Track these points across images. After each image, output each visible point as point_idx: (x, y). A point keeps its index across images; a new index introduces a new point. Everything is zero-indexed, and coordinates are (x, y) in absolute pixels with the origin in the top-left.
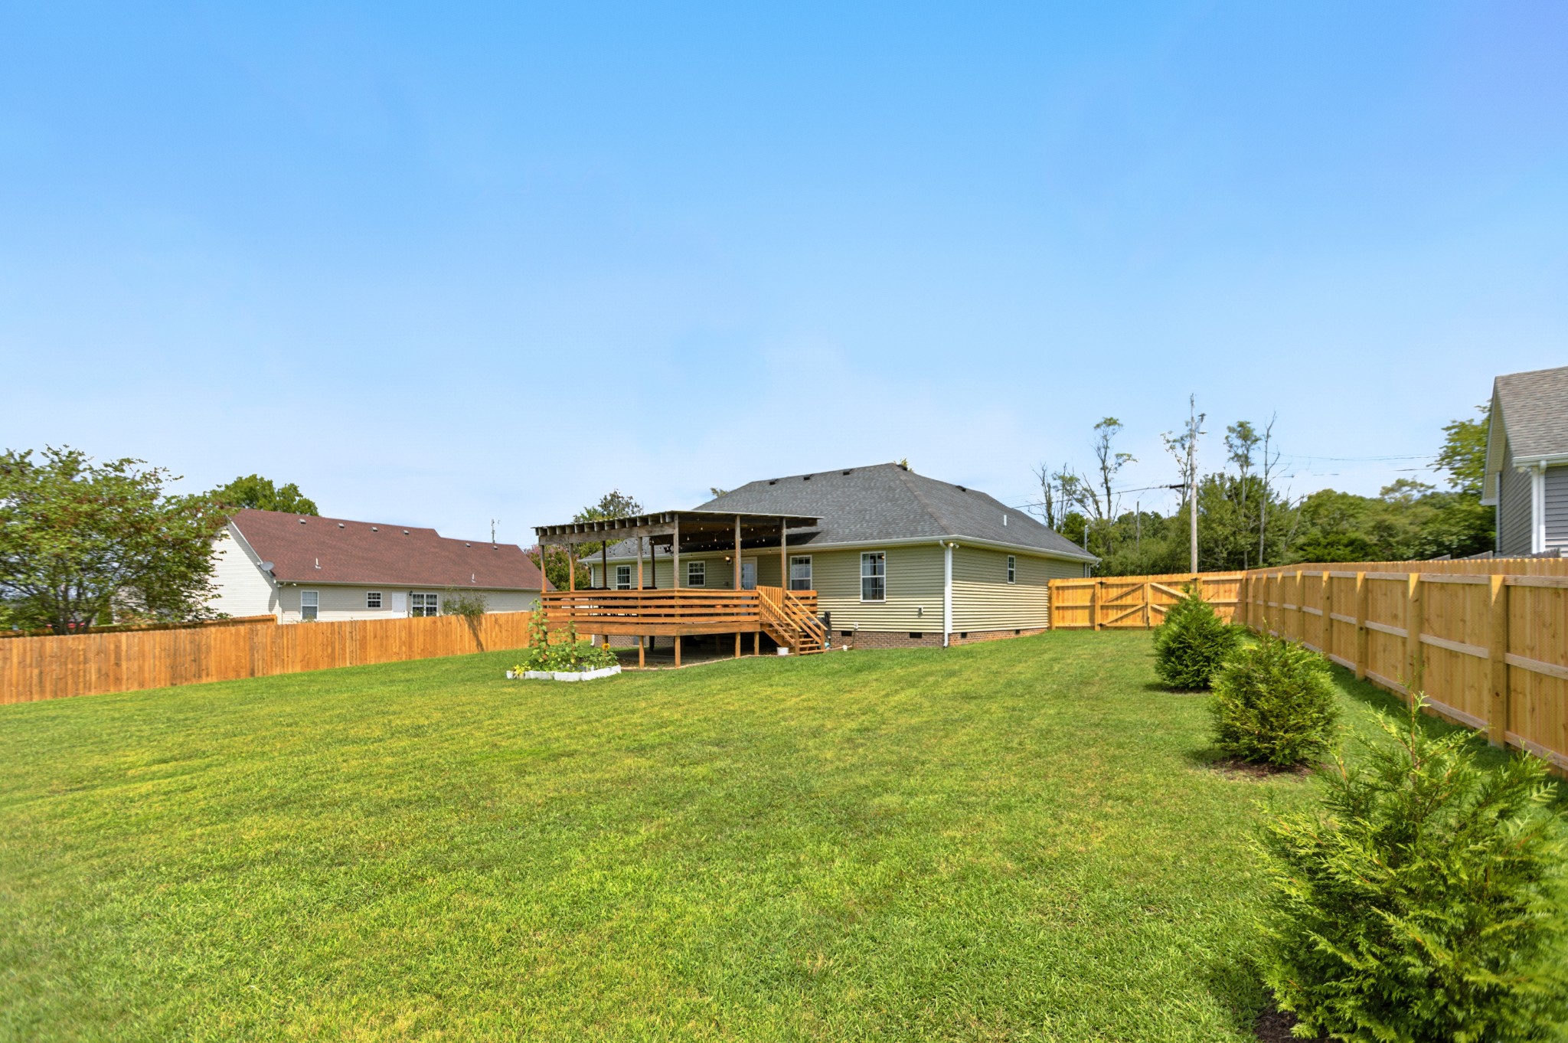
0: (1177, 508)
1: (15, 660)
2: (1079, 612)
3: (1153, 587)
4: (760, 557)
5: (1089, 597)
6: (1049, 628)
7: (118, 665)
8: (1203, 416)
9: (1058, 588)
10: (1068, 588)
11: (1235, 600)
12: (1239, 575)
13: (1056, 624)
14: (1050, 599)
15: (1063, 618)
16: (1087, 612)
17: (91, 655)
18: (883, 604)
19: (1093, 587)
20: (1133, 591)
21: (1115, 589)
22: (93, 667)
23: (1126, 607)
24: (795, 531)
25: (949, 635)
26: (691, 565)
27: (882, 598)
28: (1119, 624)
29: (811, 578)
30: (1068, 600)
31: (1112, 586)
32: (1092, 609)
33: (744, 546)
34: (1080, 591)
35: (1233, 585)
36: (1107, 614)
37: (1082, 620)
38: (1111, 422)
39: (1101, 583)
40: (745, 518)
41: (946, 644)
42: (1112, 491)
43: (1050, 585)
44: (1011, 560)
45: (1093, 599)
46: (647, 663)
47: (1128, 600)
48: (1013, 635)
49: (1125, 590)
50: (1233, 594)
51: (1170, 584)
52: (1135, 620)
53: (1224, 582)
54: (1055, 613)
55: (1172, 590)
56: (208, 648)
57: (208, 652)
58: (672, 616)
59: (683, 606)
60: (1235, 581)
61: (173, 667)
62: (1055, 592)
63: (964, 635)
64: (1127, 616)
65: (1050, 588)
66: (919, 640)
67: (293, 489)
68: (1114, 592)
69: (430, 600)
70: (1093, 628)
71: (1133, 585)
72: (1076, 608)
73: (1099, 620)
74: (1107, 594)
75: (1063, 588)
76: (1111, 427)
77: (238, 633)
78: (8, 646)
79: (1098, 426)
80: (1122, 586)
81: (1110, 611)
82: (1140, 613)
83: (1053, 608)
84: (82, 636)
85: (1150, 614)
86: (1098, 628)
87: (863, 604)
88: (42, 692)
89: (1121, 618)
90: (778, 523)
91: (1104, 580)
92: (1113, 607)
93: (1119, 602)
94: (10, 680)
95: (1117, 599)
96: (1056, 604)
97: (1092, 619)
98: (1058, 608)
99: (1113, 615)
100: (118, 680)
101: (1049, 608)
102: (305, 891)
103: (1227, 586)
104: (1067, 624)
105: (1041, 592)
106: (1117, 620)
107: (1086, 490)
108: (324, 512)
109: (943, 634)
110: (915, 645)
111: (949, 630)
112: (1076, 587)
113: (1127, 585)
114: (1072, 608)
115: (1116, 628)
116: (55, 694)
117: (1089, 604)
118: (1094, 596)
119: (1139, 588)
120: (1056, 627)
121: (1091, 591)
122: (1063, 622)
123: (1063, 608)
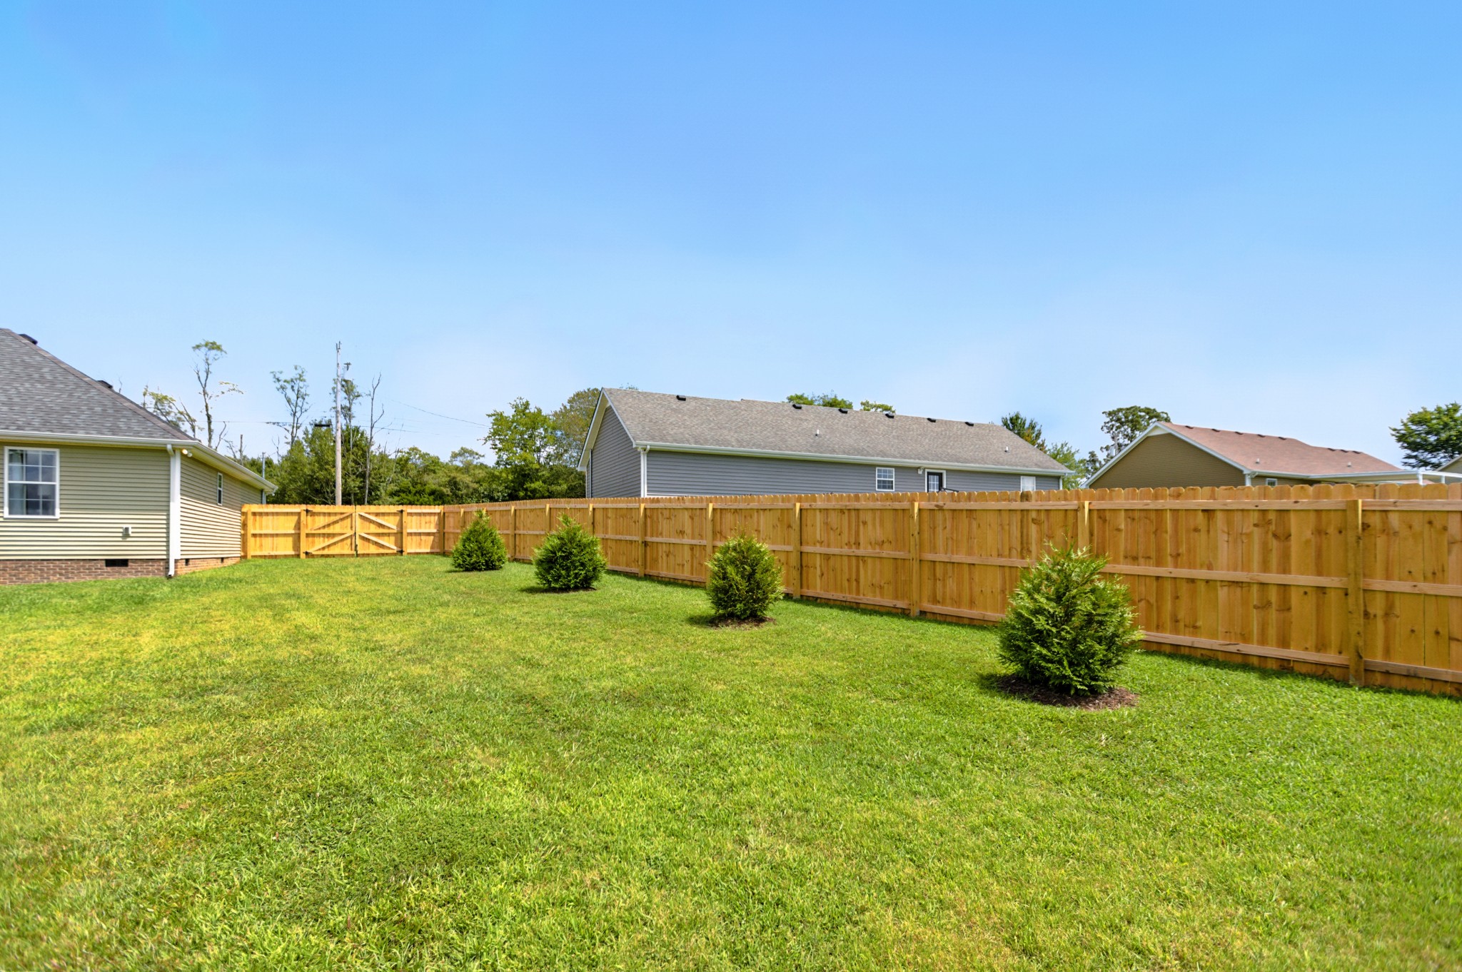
2: (281, 539)
3: (361, 516)
5: (293, 525)
6: (244, 557)
9: (254, 514)
10: (267, 514)
11: (435, 531)
12: (438, 509)
13: (251, 553)
14: (244, 525)
15: (261, 546)
16: (290, 540)
18: (55, 521)
19: (299, 514)
20: (342, 520)
21: (322, 518)
23: (334, 535)
27: (53, 514)
28: (326, 552)
30: (267, 527)
31: (319, 514)
32: (297, 537)
34: (282, 518)
35: (432, 518)
36: (313, 543)
37: (285, 547)
39: (307, 511)
43: (244, 510)
45: (298, 526)
47: (336, 529)
48: (220, 563)
49: (333, 518)
50: (433, 525)
51: (377, 514)
52: (343, 548)
53: (425, 514)
54: (251, 541)
55: (379, 520)
60: (434, 514)
62: (250, 517)
64: (335, 544)
65: (243, 514)
68: (321, 521)
70: (298, 556)
71: (342, 514)
72: (277, 535)
73: (303, 549)
74: (314, 522)
75: (261, 514)
80: (329, 514)
81: (316, 539)
82: (349, 540)
83: (249, 535)
85: (359, 541)
86: (303, 556)
87: (8, 520)
89: (329, 546)
91: (310, 507)
92: (319, 535)
93: (326, 531)
95: (324, 527)
96: (251, 530)
97: (297, 546)
98: (254, 535)
99: (320, 543)
101: (244, 537)
103: (428, 518)
104: (266, 553)
105: (236, 517)
106: (323, 548)
112: (277, 514)
113: (335, 514)
114: (272, 535)
115: (322, 556)
117: (293, 532)
118: (299, 523)
119: (347, 517)
120: (253, 556)
121: (296, 518)
122: (261, 550)
123: (261, 535)
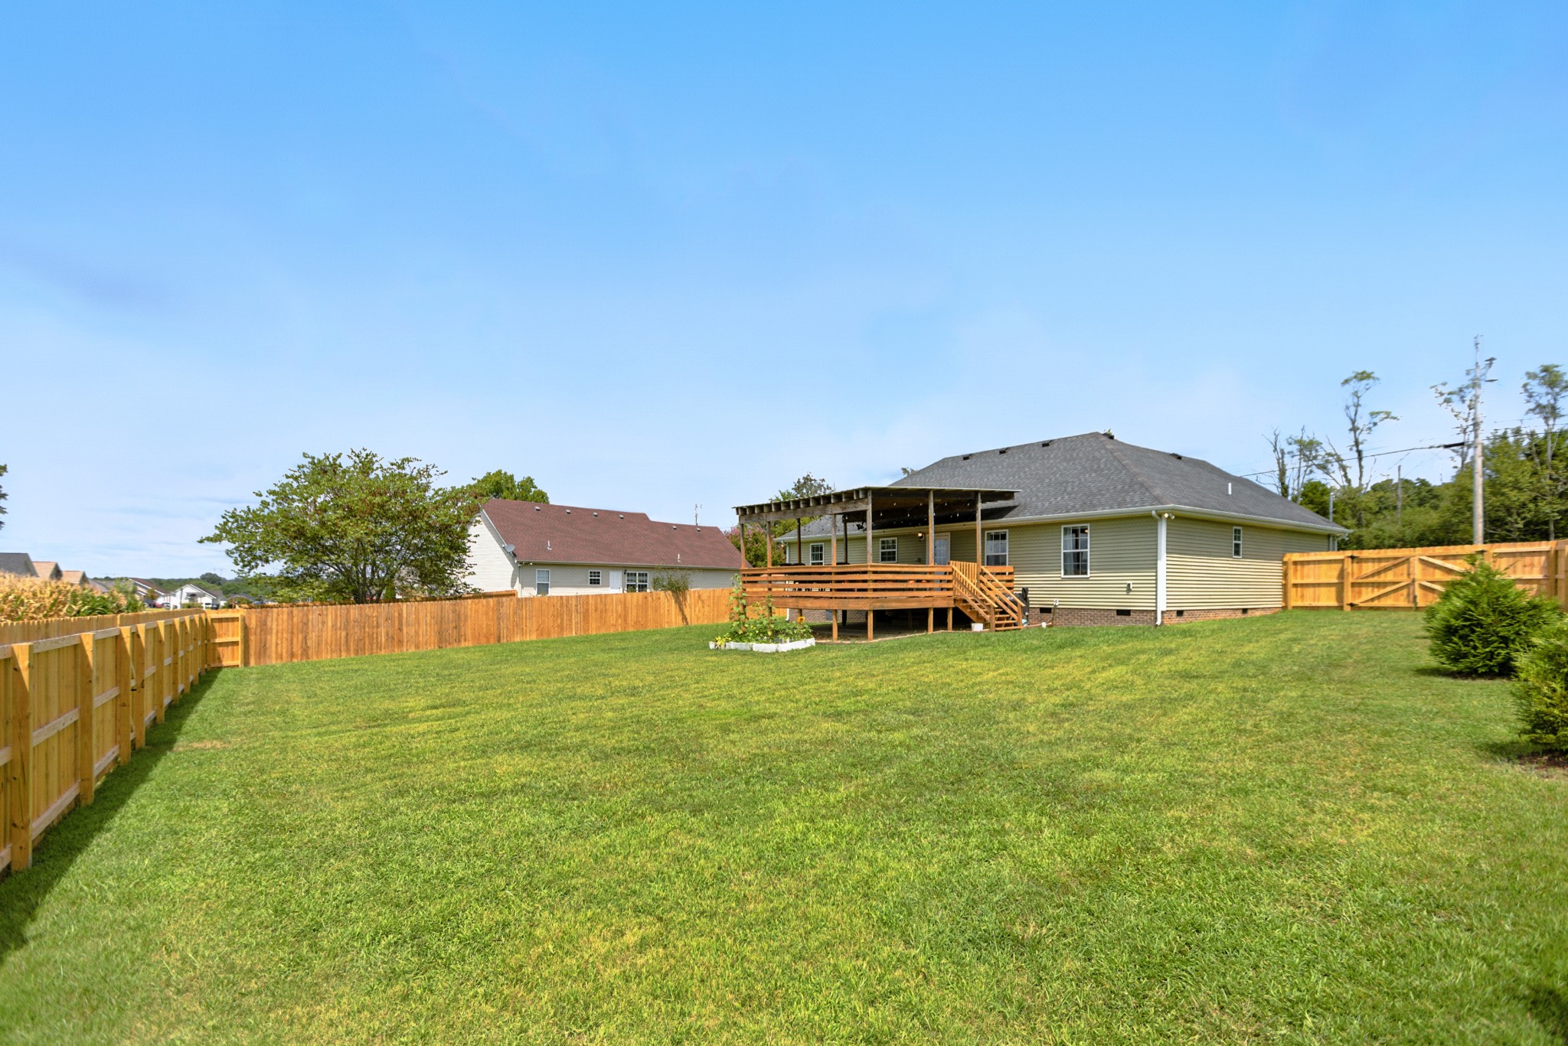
0: (1454, 472)
1: (330, 624)
2: (1323, 590)
3: (1422, 561)
4: (953, 533)
5: (1336, 573)
6: (1285, 608)
7: (400, 629)
8: (1492, 360)
9: (1295, 563)
10: (1308, 562)
11: (1540, 577)
12: (1544, 546)
13: (1293, 603)
14: (1285, 575)
15: (1302, 596)
16: (1333, 590)
17: (382, 621)
18: (1087, 579)
19: (1342, 561)
20: (1395, 566)
21: (1370, 565)
22: (383, 631)
23: (1385, 584)
24: (990, 505)
25: (1163, 612)
26: (883, 542)
27: (1086, 573)
28: (1376, 603)
29: (1007, 553)
30: (1308, 577)
31: (1367, 560)
32: (1340, 587)
33: (937, 521)
34: (1324, 567)
35: (1536, 559)
36: (1360, 593)
37: (1327, 598)
38: (1363, 376)
39: (1352, 557)
40: (938, 493)
41: (1159, 622)
42: (1364, 454)
43: (1285, 559)
44: (1237, 531)
45: (1342, 575)
46: (840, 637)
47: (1389, 577)
48: (1240, 615)
49: (1384, 564)
50: (1536, 569)
51: (1445, 558)
52: (1397, 600)
53: (1522, 554)
54: (1292, 591)
55: (1449, 565)
56: (466, 617)
57: (466, 620)
58: (865, 590)
59: (876, 581)
60: (1540, 553)
61: (440, 633)
62: (1291, 568)
63: (1180, 613)
64: (1386, 594)
65: (1285, 563)
66: (1127, 618)
67: (530, 481)
68: (1369, 568)
69: (641, 578)
70: (1341, 608)
71: (1395, 558)
72: (1319, 585)
73: (1349, 597)
74: (1360, 569)
75: (1303, 563)
76: (1364, 382)
77: (488, 603)
78: (325, 612)
79: (1346, 382)
80: (1380, 560)
81: (1364, 590)
82: (1405, 592)
83: (1290, 586)
84: (375, 605)
85: (1418, 592)
86: (1347, 609)
87: (1063, 579)
88: (348, 650)
89: (1379, 597)
90: (972, 498)
91: (1356, 553)
92: (1367, 585)
93: (1375, 579)
94: (326, 640)
95: (1373, 575)
96: (1292, 580)
97: (1340, 597)
98: (1295, 585)
99: (1368, 594)
100: (400, 642)
101: (1285, 586)
102: (546, 819)
103: (1528, 560)
104: (1307, 603)
105: (1276, 566)
106: (1372, 600)
107: (1330, 455)
108: (553, 501)
109: (1155, 611)
110: (1123, 623)
111: (1162, 606)
112: (1319, 562)
113: (1387, 559)
114: (1314, 585)
115: (1371, 608)
116: (357, 652)
117: (1336, 581)
118: (1342, 572)
119: (1402, 563)
120: (1294, 607)
121: (1338, 566)
122: (1303, 600)
123: (1302, 585)
